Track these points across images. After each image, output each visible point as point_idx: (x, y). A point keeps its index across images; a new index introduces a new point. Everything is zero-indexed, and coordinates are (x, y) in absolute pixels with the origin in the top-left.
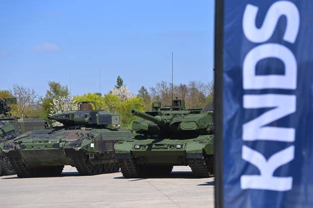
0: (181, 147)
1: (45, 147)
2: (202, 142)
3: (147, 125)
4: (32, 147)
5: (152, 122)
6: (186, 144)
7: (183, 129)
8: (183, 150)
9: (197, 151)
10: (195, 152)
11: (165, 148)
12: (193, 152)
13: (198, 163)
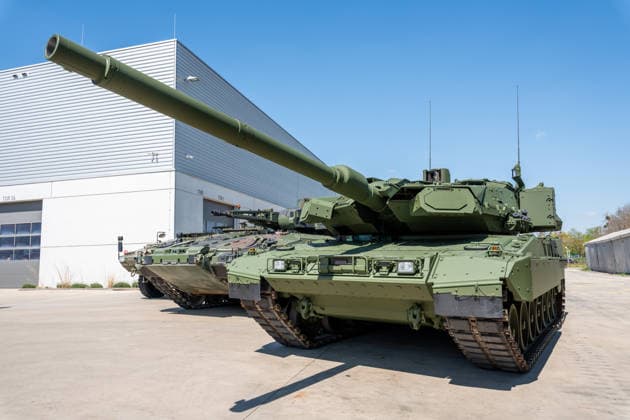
0: (417, 271)
1: (176, 261)
2: (498, 254)
3: (331, 205)
4: (161, 261)
5: (339, 195)
6: (433, 260)
7: (429, 210)
8: (422, 281)
9: (477, 288)
10: (471, 292)
11: (357, 273)
12: (461, 293)
13: (483, 334)
